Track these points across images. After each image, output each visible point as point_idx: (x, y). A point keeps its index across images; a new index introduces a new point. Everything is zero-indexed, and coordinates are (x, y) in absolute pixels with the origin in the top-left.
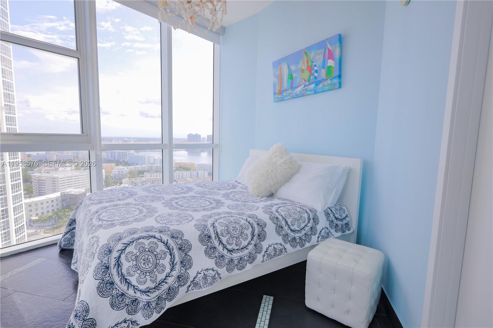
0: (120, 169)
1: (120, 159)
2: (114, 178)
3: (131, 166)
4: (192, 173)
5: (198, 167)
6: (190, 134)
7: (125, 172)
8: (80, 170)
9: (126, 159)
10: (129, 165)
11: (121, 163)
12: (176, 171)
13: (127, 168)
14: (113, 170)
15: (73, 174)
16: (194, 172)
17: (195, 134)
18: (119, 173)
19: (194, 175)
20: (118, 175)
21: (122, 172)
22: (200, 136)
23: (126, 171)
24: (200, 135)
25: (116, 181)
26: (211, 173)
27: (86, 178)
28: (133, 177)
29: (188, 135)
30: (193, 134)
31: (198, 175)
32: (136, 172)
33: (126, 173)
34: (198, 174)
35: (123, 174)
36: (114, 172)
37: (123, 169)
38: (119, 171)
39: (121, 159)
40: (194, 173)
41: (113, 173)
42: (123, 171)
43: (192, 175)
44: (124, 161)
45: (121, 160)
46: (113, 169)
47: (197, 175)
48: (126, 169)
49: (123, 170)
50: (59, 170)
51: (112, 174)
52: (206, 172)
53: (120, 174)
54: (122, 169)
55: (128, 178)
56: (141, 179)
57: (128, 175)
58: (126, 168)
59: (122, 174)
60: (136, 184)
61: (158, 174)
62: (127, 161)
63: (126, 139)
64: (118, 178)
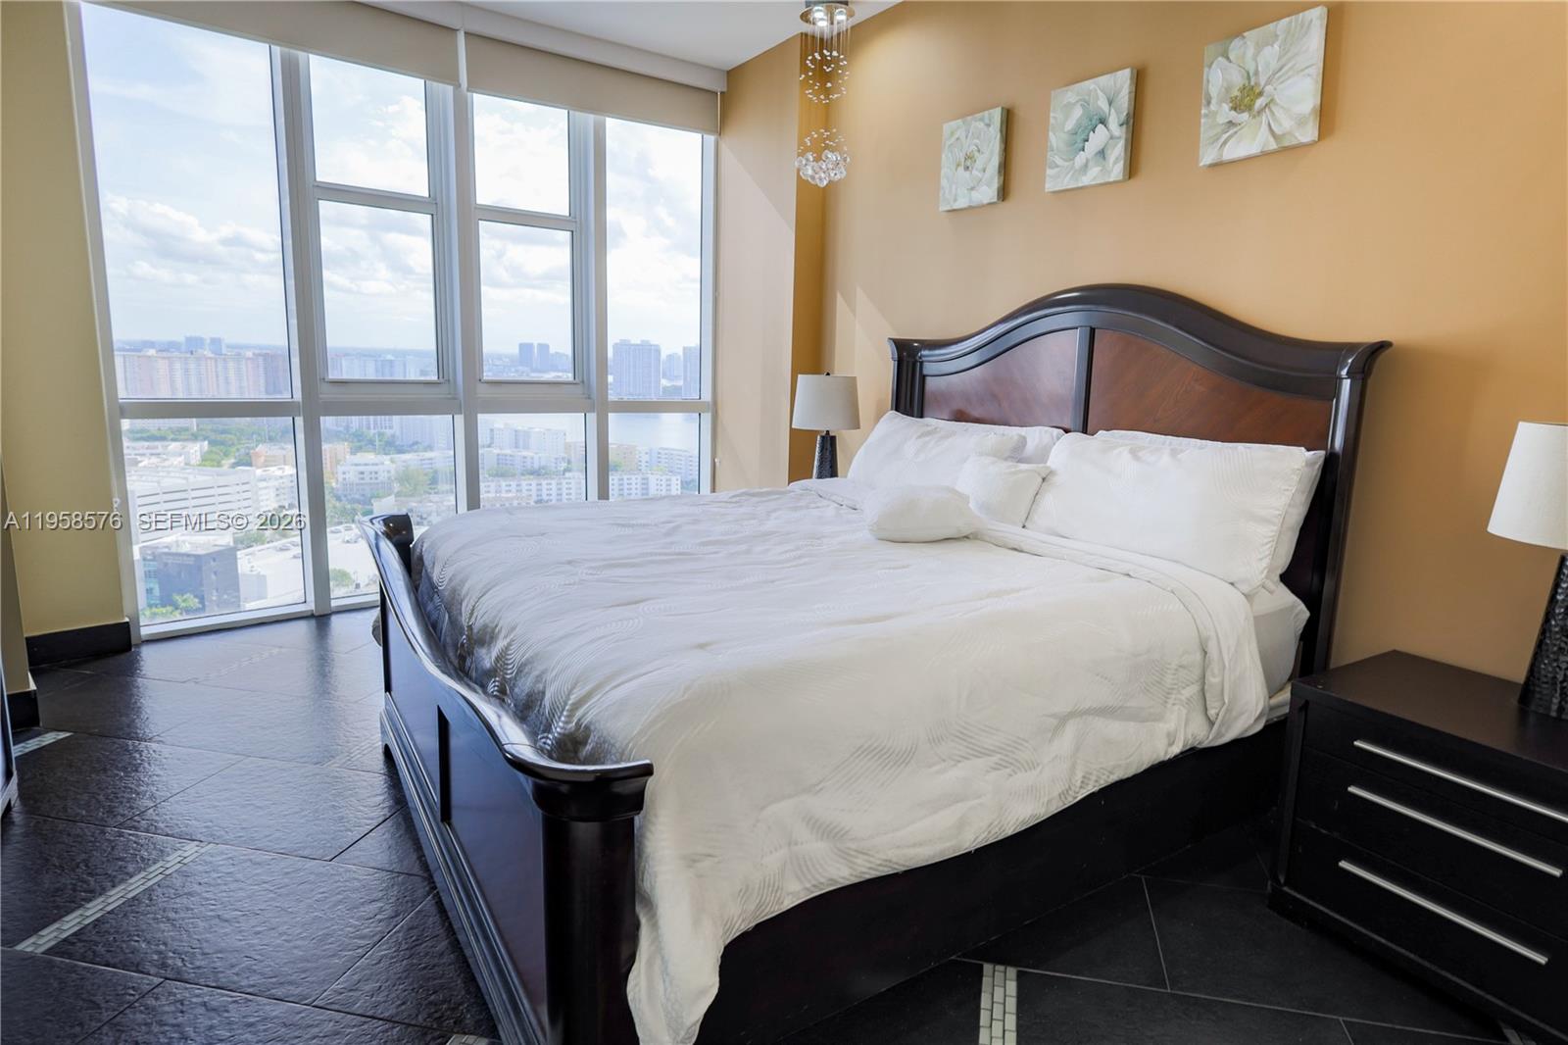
0: (366, 465)
1: (369, 428)
2: (345, 496)
3: (409, 452)
4: (626, 481)
5: (645, 458)
6: (621, 340)
7: (383, 476)
8: (219, 465)
9: (391, 428)
10: (401, 451)
11: (371, 442)
12: (567, 475)
13: (392, 461)
14: (340, 469)
15: (186, 479)
16: (633, 477)
17: (639, 342)
18: (363, 479)
19: (633, 486)
20: (357, 485)
21: (373, 475)
22: (658, 351)
23: (389, 472)
24: (657, 346)
25: (349, 506)
26: (693, 481)
27: (237, 497)
28: (412, 495)
29: (616, 344)
30: (633, 342)
31: (647, 489)
32: (426, 475)
33: (389, 478)
34: (645, 483)
35: (378, 484)
36: (344, 473)
37: (377, 464)
38: (362, 473)
39: (372, 427)
40: (633, 481)
41: (340, 479)
42: (376, 473)
43: (626, 486)
44: (381, 435)
45: (372, 431)
46: (338, 462)
47: (643, 489)
48: (387, 462)
49: (375, 468)
50: (141, 465)
51: (337, 480)
52: (674, 478)
53: (367, 480)
54: (373, 464)
55: (393, 496)
56: (442, 502)
57: (396, 487)
58: (386, 459)
59: (373, 481)
60: (421, 518)
61: (503, 484)
62: (393, 436)
63: (390, 357)
64: (357, 496)
